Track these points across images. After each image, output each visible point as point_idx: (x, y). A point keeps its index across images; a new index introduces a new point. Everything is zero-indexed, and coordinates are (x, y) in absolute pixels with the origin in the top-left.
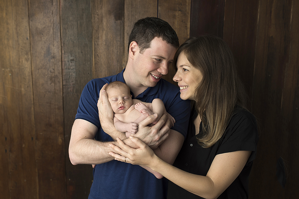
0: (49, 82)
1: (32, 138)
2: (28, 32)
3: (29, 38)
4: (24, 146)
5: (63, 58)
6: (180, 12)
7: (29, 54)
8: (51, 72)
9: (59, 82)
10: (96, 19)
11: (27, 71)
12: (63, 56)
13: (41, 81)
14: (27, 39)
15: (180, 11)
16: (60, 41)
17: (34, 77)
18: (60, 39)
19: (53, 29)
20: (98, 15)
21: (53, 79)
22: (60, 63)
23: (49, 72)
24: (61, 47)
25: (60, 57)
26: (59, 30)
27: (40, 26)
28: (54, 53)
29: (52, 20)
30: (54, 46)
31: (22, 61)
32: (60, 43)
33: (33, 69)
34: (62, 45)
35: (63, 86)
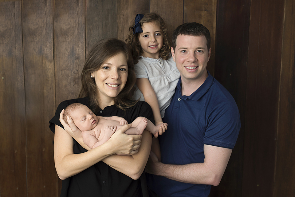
0: (72, 84)
6: (205, 12)
10: (121, 19)
11: (50, 73)
13: (64, 82)
15: (206, 10)
16: (84, 41)
17: (57, 78)
18: (84, 39)
19: (78, 30)
20: (123, 15)
21: (76, 80)
23: (73, 73)
24: (86, 47)
25: (84, 58)
26: (84, 31)
27: (64, 27)
28: (78, 54)
29: (77, 21)
30: (78, 46)
31: (46, 62)
32: (84, 44)
33: (56, 70)
34: (87, 45)
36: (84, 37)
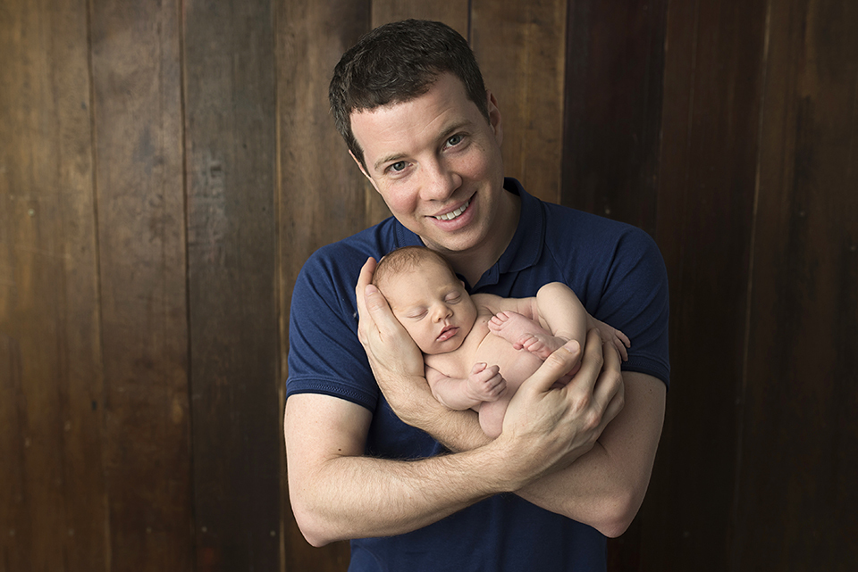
0: (147, 235)
1: (94, 405)
2: (87, 86)
3: (87, 103)
4: (68, 427)
5: (188, 164)
6: (534, 26)
7: (89, 150)
8: (152, 204)
9: (176, 235)
10: (288, 46)
11: (82, 203)
12: (190, 155)
13: (123, 232)
14: (83, 106)
15: (535, 21)
16: (179, 112)
17: (102, 219)
18: (179, 106)
19: (161, 77)
20: (293, 36)
21: (157, 226)
22: (180, 178)
23: (147, 204)
24: (184, 129)
25: (180, 161)
26: (177, 81)
27: (121, 69)
28: (162, 149)
29: (158, 52)
30: (161, 127)
31: (68, 173)
32: (180, 118)
33: (99, 196)
34: (187, 124)
35: (187, 245)
36: (178, 99)
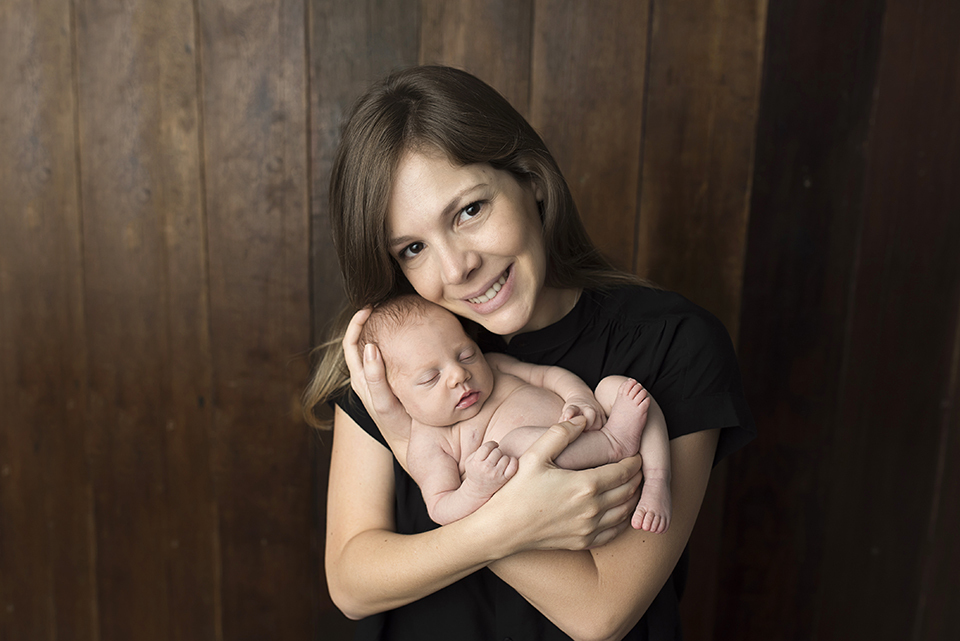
0: (264, 206)
1: (201, 401)
2: (192, 25)
3: (192, 46)
4: (171, 426)
5: (314, 121)
7: (194, 103)
8: (269, 168)
9: (298, 205)
11: (186, 165)
12: (315, 111)
13: (236, 201)
14: (188, 50)
16: (302, 57)
17: (210, 185)
18: (303, 51)
19: (281, 15)
21: (276, 195)
22: (303, 138)
23: (264, 168)
24: (309, 79)
25: (303, 118)
26: (301, 20)
27: (233, 4)
28: (282, 104)
30: (281, 75)
31: (169, 130)
32: (304, 66)
33: (206, 157)
34: (312, 72)
35: (311, 217)
36: (302, 42)
